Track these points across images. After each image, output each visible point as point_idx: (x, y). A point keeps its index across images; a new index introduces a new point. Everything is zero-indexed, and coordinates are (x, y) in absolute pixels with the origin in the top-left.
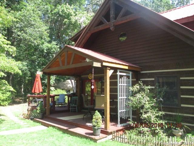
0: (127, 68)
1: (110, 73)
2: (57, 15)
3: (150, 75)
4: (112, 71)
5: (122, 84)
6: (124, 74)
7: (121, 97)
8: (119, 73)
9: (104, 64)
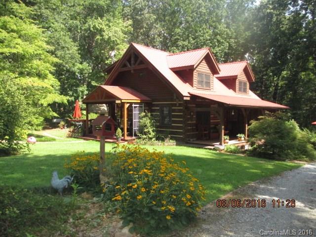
0: (139, 101)
1: (127, 106)
2: (87, 31)
3: (157, 106)
4: (129, 104)
5: (136, 112)
6: (138, 105)
7: (135, 120)
8: (133, 105)
9: (123, 101)
